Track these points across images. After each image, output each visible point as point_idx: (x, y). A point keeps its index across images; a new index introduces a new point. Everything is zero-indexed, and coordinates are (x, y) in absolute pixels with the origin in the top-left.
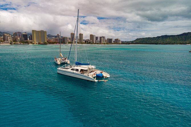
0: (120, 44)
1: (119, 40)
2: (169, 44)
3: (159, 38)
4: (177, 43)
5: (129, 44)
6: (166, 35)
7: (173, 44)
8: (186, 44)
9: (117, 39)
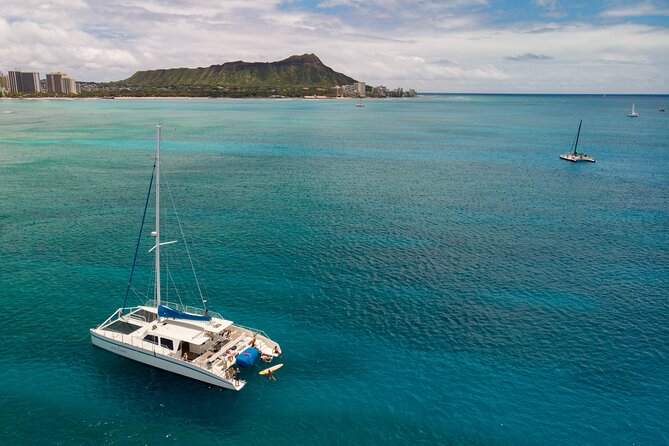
0: (74, 96)
1: (67, 81)
2: (255, 95)
3: (219, 71)
4: (278, 94)
5: (112, 95)
6: (241, 62)
7: (265, 95)
8: (300, 94)
9: (58, 77)
